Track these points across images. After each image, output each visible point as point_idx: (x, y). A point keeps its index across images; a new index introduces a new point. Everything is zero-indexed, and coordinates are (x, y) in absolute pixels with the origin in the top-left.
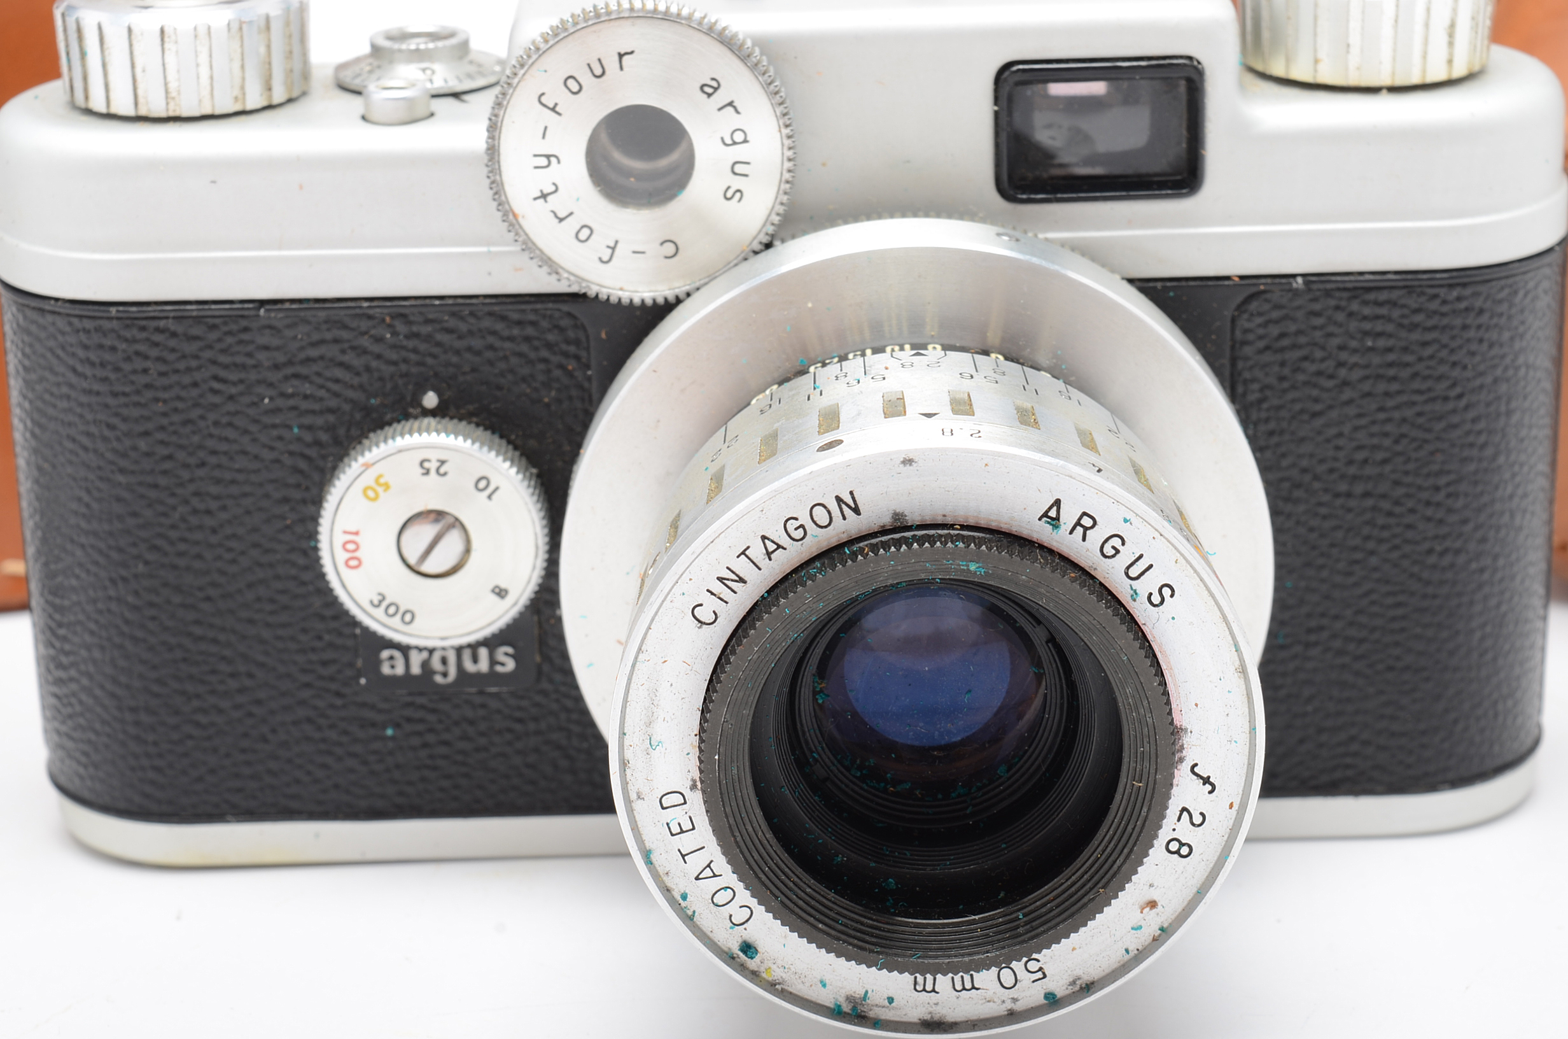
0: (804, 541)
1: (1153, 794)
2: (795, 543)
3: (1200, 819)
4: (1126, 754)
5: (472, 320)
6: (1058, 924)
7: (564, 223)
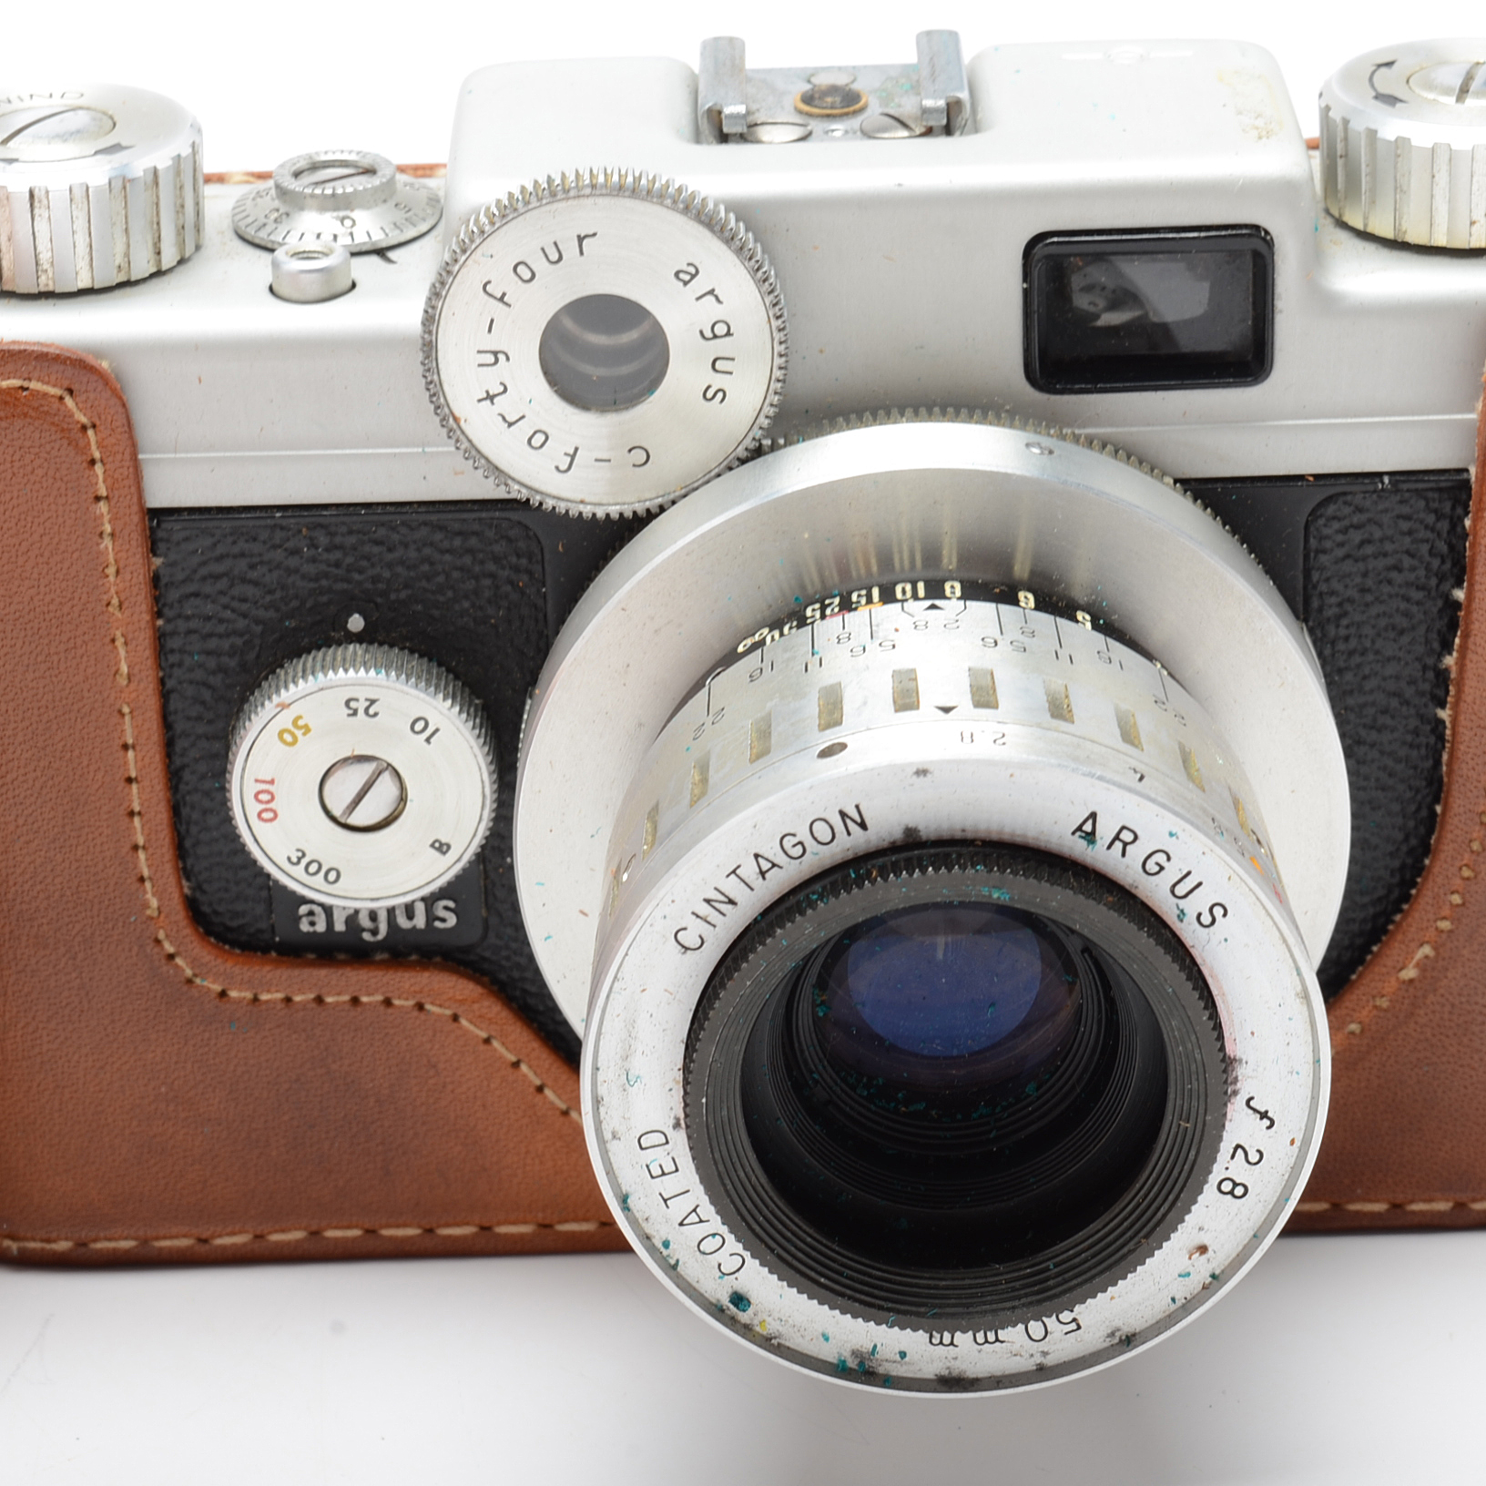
0: (803, 858)
1: (1202, 1135)
2: (793, 861)
3: (1257, 1157)
4: (1171, 1090)
5: (404, 530)
6: (1093, 1277)
7: (513, 428)
